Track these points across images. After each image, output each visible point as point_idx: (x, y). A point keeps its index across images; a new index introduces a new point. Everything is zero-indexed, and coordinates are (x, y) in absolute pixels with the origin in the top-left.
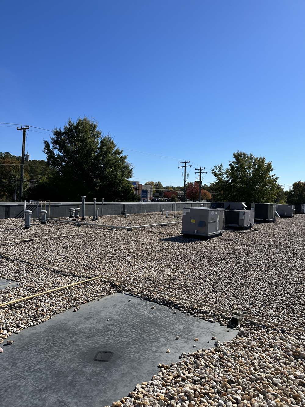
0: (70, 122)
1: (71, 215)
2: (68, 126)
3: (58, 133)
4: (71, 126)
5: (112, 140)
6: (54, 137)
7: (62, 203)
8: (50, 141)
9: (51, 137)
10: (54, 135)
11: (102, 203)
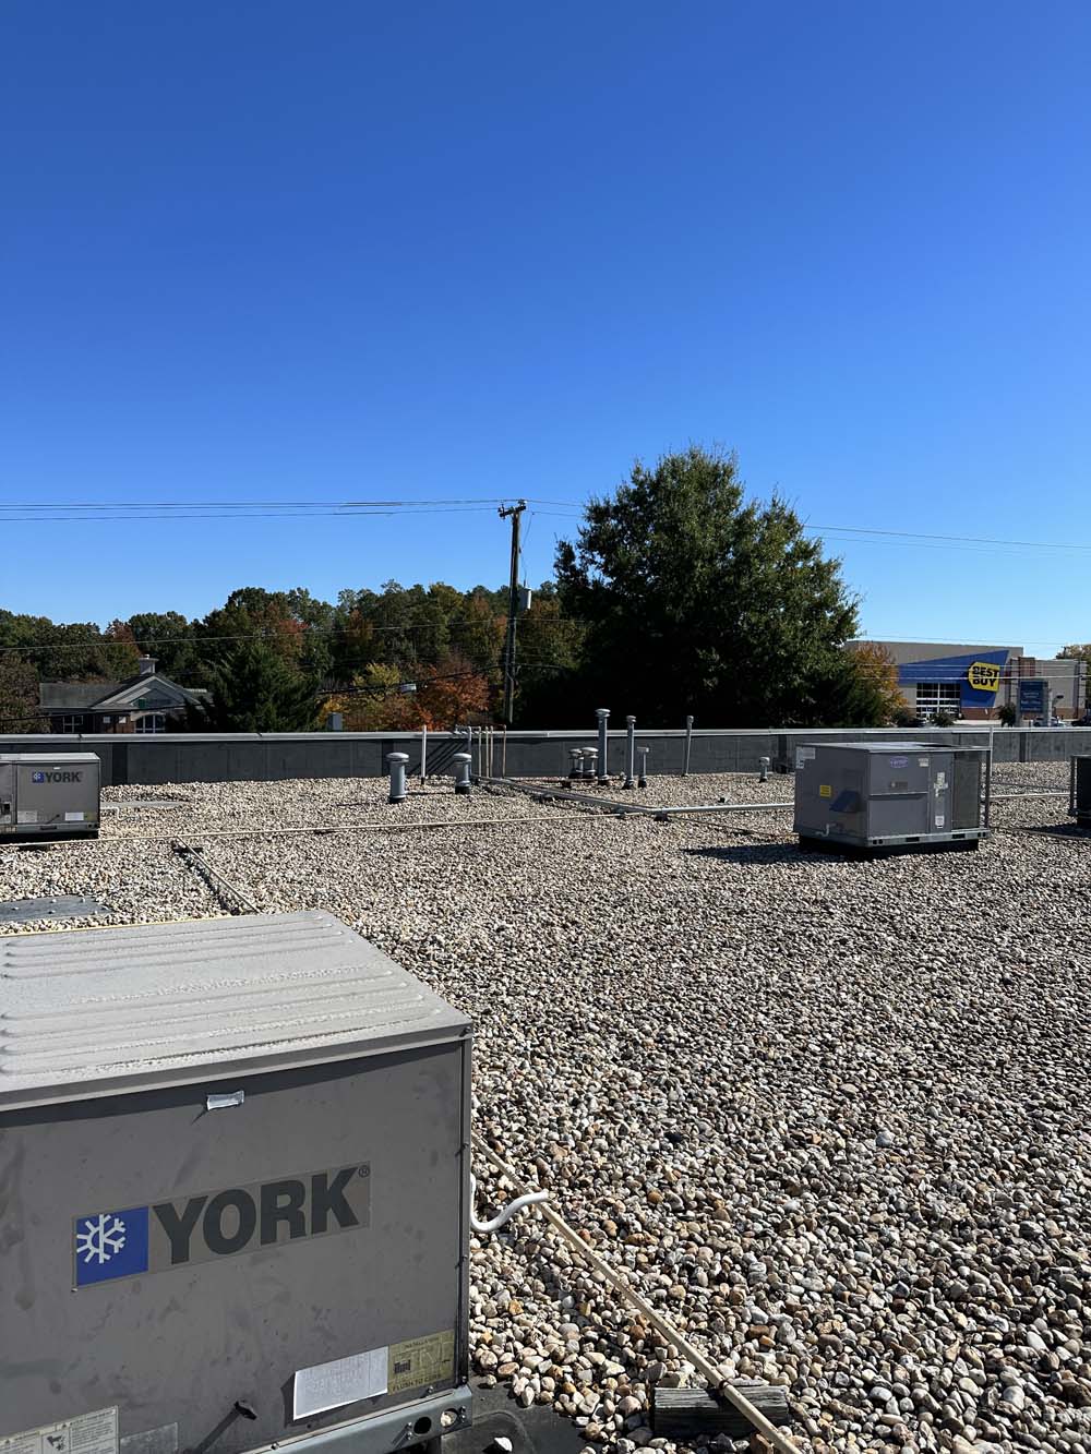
0: (638, 471)
1: (574, 769)
2: (633, 487)
3: (598, 514)
4: (641, 484)
5: (786, 513)
6: (588, 526)
7: (550, 734)
8: (574, 539)
9: (582, 529)
10: (589, 519)
11: (688, 733)
